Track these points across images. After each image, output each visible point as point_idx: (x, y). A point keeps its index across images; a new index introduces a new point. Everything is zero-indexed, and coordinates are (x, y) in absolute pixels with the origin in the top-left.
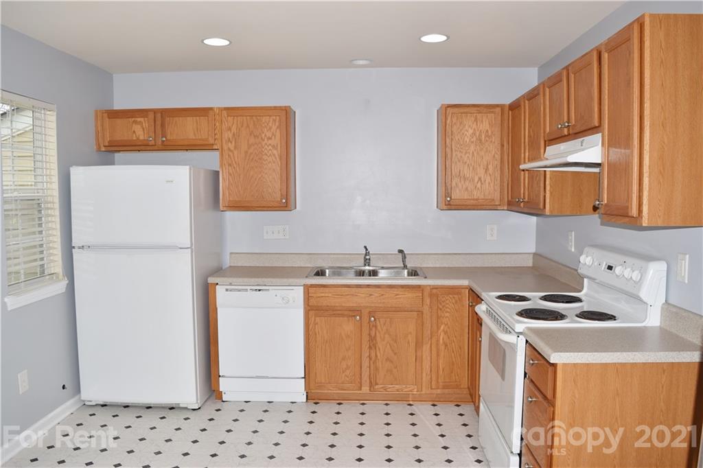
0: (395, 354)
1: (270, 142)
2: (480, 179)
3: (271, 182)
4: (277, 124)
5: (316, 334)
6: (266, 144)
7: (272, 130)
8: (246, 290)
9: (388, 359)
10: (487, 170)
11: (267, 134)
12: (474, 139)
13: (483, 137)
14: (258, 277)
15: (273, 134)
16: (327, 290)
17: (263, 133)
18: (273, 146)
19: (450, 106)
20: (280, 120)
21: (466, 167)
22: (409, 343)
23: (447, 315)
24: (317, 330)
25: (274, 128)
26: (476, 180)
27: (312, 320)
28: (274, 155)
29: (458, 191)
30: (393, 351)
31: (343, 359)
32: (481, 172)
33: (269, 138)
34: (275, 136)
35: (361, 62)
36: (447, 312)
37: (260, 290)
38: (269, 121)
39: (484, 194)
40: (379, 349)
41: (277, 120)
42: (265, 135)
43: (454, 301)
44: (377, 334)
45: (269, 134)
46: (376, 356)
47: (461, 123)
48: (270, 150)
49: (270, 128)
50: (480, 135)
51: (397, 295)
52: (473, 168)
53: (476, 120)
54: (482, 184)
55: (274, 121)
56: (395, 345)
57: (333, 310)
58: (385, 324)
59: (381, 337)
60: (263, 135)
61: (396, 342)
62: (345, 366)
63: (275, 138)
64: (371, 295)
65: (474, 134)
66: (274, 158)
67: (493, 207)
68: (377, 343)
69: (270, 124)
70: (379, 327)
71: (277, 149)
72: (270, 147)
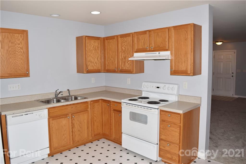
0: (81, 128)
1: (19, 46)
2: (96, 62)
3: (20, 64)
4: (22, 37)
5: (53, 128)
6: (17, 47)
7: (20, 40)
8: (22, 115)
9: (79, 131)
10: (98, 59)
11: (18, 42)
12: (94, 49)
13: (96, 48)
14: (27, 108)
15: (20, 42)
16: (56, 109)
17: (16, 41)
18: (21, 48)
19: (86, 36)
20: (23, 36)
21: (92, 58)
22: (85, 122)
23: (96, 110)
24: (53, 126)
25: (21, 39)
26: (95, 62)
27: (51, 122)
28: (21, 52)
29: (90, 66)
30: (80, 127)
31: (63, 135)
32: (96, 60)
33: (19, 44)
34: (21, 43)
35: (55, 16)
36: (96, 109)
37: (27, 114)
38: (18, 36)
39: (97, 68)
40: (76, 127)
41: (22, 36)
42: (17, 43)
43: (97, 105)
44: (75, 122)
45: (19, 42)
46: (75, 130)
47: (90, 43)
48: (19, 49)
49: (19, 40)
50: (95, 47)
51: (81, 106)
52: (94, 59)
53: (94, 42)
54: (96, 64)
55: (21, 36)
56: (81, 124)
57: (59, 116)
58: (77, 118)
59: (76, 123)
60: (16, 43)
61: (81, 123)
62: (64, 138)
63: (22, 44)
64: (72, 108)
65: (94, 47)
66: (21, 53)
67: (99, 72)
68: (75, 125)
69: (19, 38)
70: (75, 119)
71: (22, 49)
72: (19, 48)
